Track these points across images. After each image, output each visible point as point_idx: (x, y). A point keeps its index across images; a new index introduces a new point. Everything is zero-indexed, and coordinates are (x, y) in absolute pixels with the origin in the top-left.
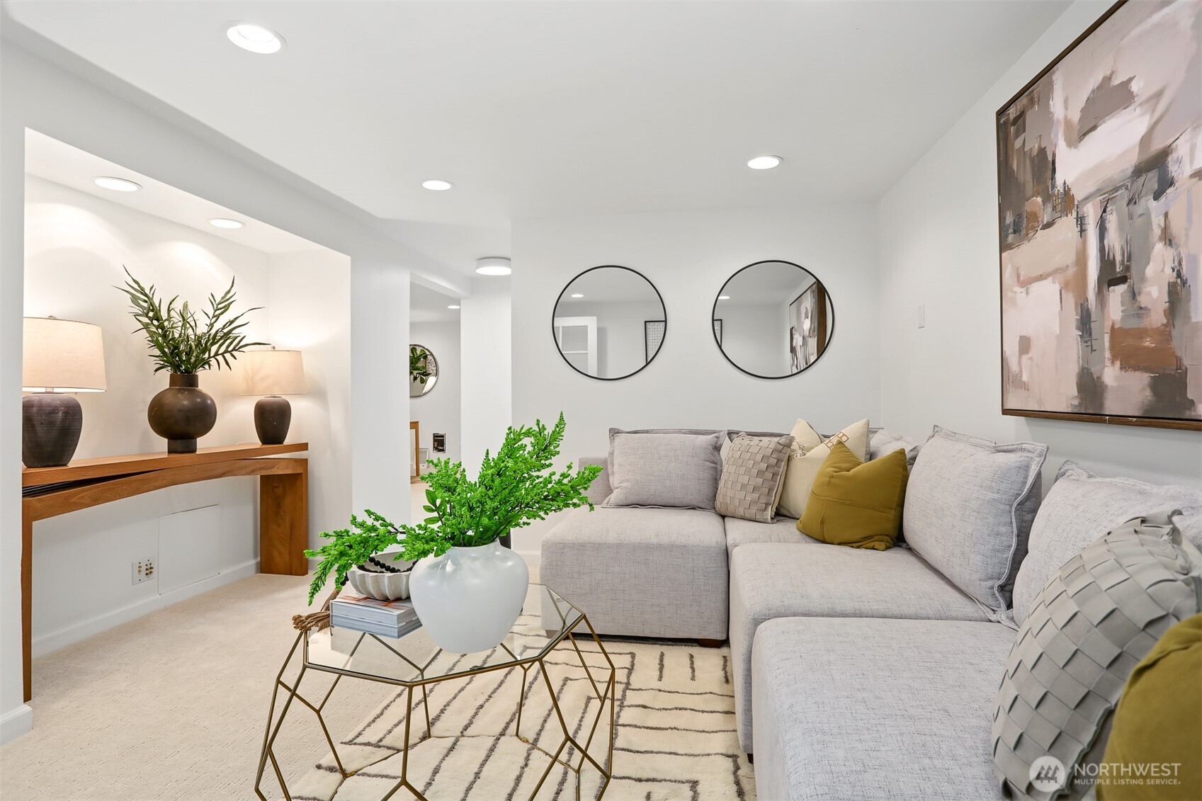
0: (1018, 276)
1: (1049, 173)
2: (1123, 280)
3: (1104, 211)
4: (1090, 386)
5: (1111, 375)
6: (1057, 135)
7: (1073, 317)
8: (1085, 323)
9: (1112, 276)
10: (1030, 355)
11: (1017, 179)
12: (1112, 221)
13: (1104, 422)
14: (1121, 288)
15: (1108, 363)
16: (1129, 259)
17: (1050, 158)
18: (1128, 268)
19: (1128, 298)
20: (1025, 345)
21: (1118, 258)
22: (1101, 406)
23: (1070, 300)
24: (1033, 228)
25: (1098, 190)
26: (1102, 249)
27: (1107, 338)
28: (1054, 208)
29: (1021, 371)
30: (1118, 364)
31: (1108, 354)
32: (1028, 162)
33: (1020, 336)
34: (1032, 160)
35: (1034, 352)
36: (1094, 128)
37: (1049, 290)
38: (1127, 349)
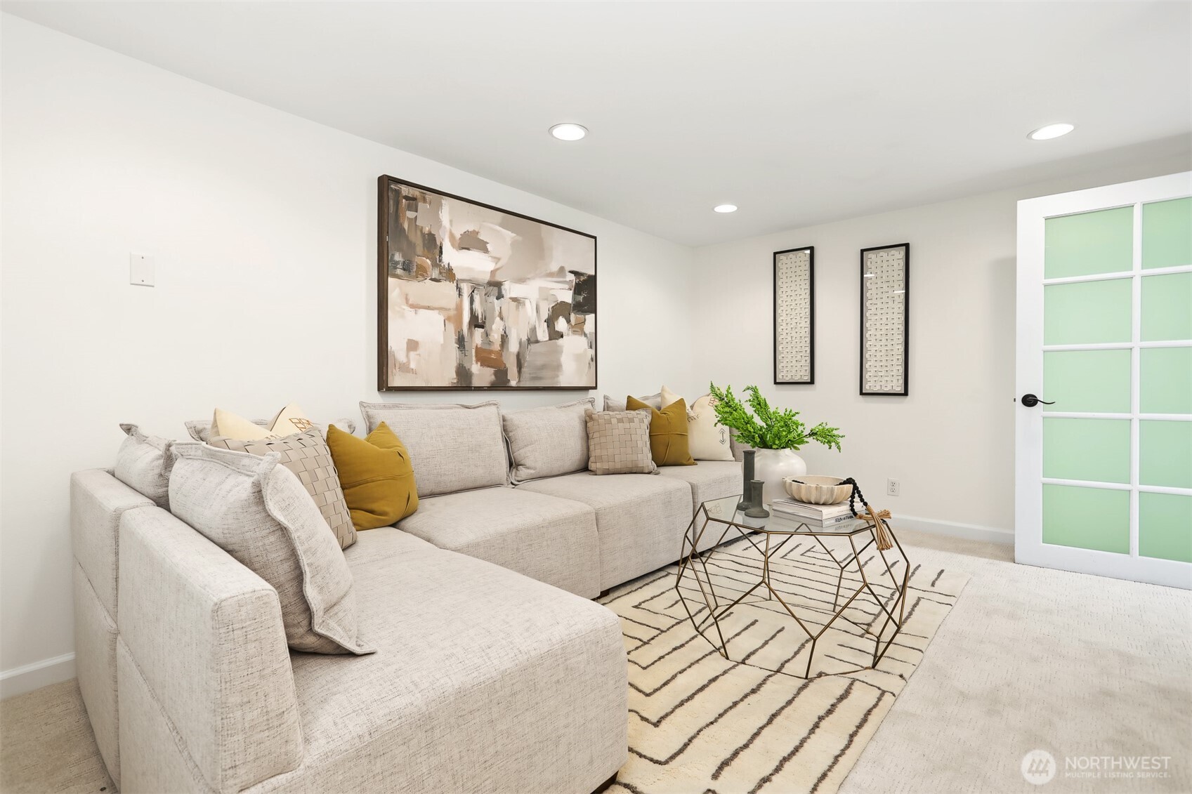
0: (407, 300)
1: (438, 252)
2: (482, 327)
3: (473, 291)
4: (463, 372)
5: (475, 368)
6: (445, 235)
7: (453, 337)
8: (461, 341)
9: (476, 323)
10: (418, 352)
11: (407, 237)
12: (477, 298)
13: (471, 390)
14: (481, 330)
15: (474, 362)
16: (485, 319)
17: (438, 243)
18: (484, 322)
19: (485, 335)
20: (412, 345)
21: (480, 317)
22: (471, 382)
23: (451, 328)
24: (423, 276)
25: (470, 280)
26: (471, 309)
27: (474, 351)
28: (440, 273)
29: (409, 362)
30: (479, 363)
31: (474, 358)
32: (419, 233)
33: (408, 340)
34: (423, 235)
35: (421, 350)
36: (468, 249)
37: (438, 318)
38: (484, 357)
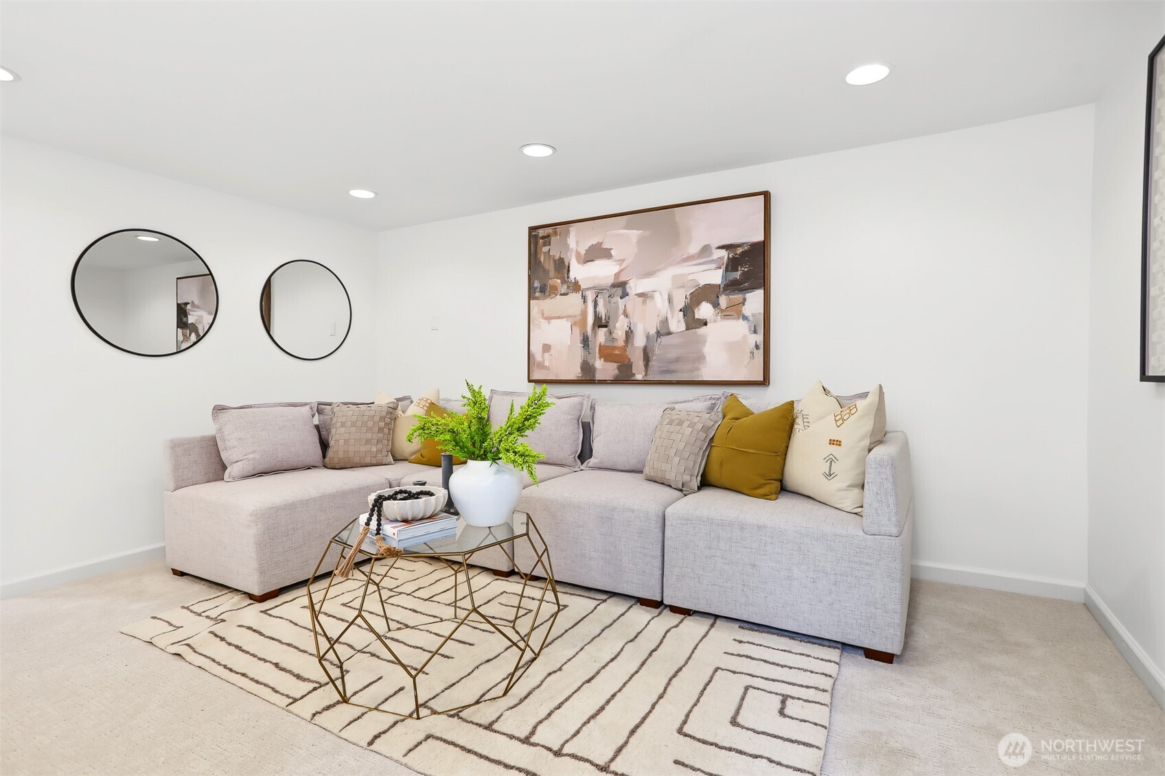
0: (543, 314)
1: (566, 271)
2: (606, 326)
3: (597, 296)
4: (587, 368)
5: (599, 364)
6: (572, 255)
7: (579, 338)
8: (585, 341)
9: (600, 323)
10: (550, 353)
11: (543, 267)
12: (601, 302)
13: (595, 383)
14: (605, 329)
15: (597, 359)
16: (609, 319)
17: (567, 264)
18: (608, 322)
19: (608, 333)
20: (546, 348)
21: (603, 317)
22: (594, 376)
23: (577, 331)
24: (554, 293)
25: (594, 287)
26: (595, 312)
27: (597, 349)
28: (568, 287)
29: (544, 361)
30: (602, 359)
31: (597, 355)
32: (552, 261)
33: (544, 344)
34: (555, 261)
35: (552, 351)
36: (592, 261)
37: (565, 325)
38: (607, 354)
